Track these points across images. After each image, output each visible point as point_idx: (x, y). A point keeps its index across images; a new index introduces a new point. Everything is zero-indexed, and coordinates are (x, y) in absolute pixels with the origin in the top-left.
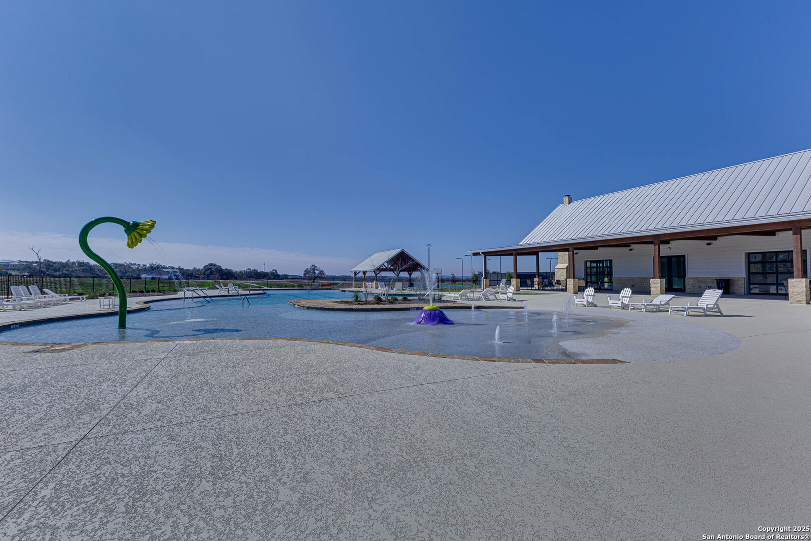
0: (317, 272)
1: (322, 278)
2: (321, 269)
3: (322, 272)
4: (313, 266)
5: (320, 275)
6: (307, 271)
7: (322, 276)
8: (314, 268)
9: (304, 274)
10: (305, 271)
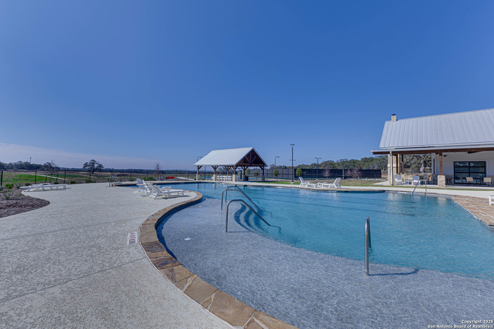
0: (96, 165)
1: (101, 171)
2: (100, 163)
3: (100, 166)
4: (92, 160)
5: (99, 168)
6: (86, 165)
7: (100, 169)
8: (93, 162)
9: (84, 167)
10: (85, 164)
